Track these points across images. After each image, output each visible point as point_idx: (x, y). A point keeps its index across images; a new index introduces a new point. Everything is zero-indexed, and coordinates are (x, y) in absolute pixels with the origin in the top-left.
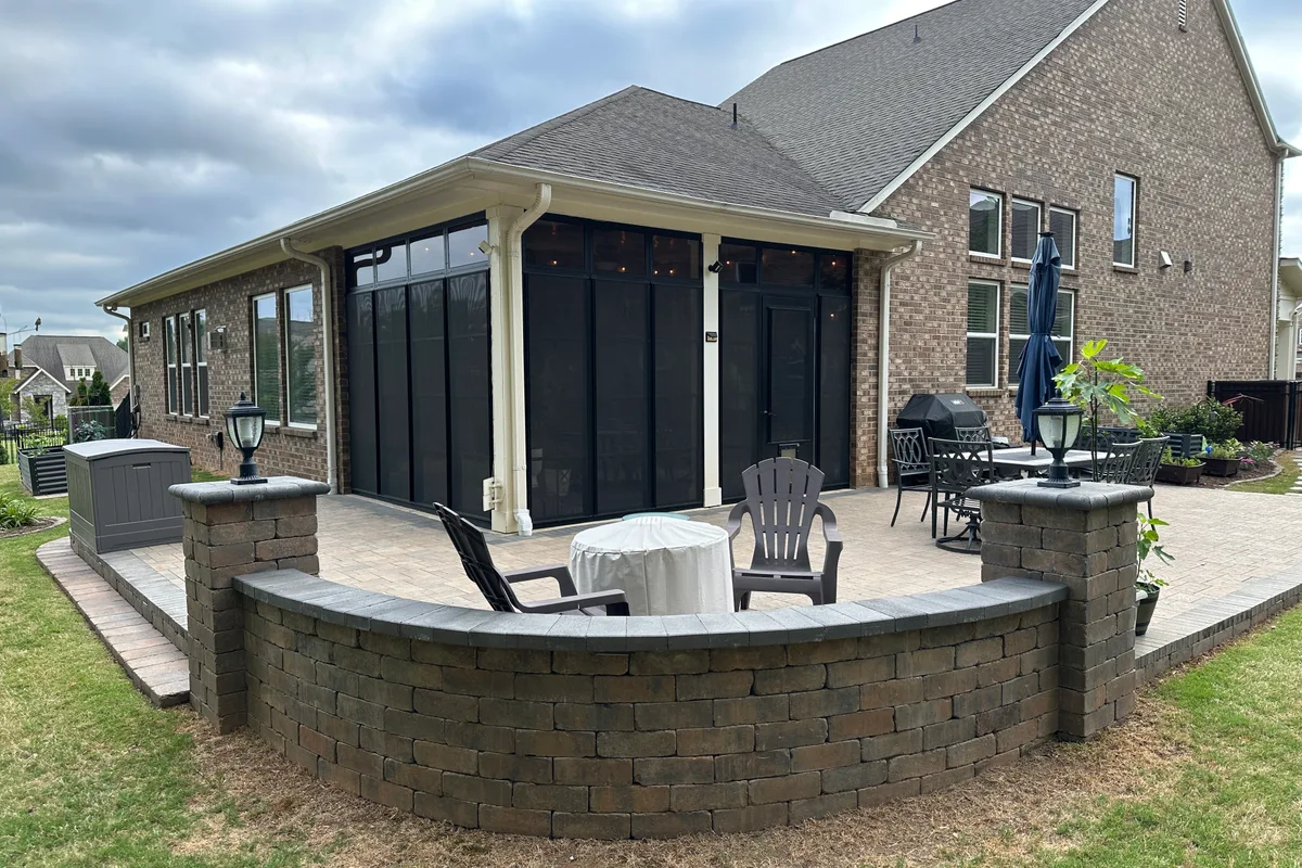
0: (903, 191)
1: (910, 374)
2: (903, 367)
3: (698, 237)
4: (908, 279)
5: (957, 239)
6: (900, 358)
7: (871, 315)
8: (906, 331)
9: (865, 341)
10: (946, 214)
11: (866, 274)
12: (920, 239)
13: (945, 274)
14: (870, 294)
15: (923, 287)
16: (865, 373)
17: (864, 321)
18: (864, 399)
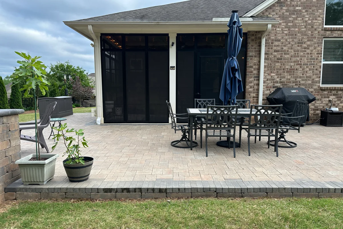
0: (276, 5)
1: (280, 80)
2: (276, 77)
3: (167, 35)
4: (279, 41)
5: (315, 21)
6: (274, 73)
7: (255, 56)
8: (278, 62)
9: (252, 67)
10: (306, 11)
11: (253, 40)
12: (270, 24)
13: (305, 37)
14: (255, 48)
15: (289, 43)
16: (251, 79)
17: (251, 59)
18: (251, 90)
